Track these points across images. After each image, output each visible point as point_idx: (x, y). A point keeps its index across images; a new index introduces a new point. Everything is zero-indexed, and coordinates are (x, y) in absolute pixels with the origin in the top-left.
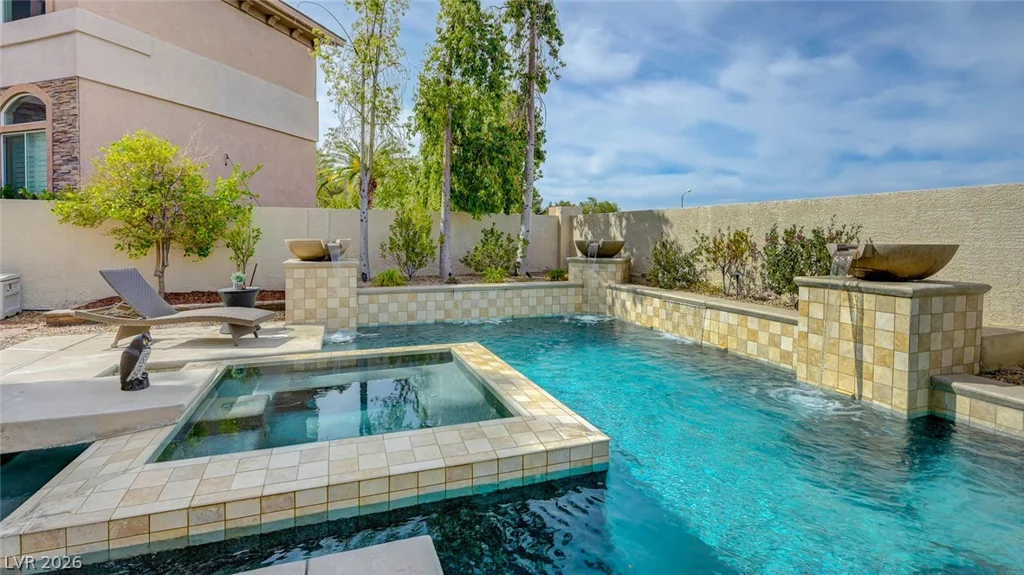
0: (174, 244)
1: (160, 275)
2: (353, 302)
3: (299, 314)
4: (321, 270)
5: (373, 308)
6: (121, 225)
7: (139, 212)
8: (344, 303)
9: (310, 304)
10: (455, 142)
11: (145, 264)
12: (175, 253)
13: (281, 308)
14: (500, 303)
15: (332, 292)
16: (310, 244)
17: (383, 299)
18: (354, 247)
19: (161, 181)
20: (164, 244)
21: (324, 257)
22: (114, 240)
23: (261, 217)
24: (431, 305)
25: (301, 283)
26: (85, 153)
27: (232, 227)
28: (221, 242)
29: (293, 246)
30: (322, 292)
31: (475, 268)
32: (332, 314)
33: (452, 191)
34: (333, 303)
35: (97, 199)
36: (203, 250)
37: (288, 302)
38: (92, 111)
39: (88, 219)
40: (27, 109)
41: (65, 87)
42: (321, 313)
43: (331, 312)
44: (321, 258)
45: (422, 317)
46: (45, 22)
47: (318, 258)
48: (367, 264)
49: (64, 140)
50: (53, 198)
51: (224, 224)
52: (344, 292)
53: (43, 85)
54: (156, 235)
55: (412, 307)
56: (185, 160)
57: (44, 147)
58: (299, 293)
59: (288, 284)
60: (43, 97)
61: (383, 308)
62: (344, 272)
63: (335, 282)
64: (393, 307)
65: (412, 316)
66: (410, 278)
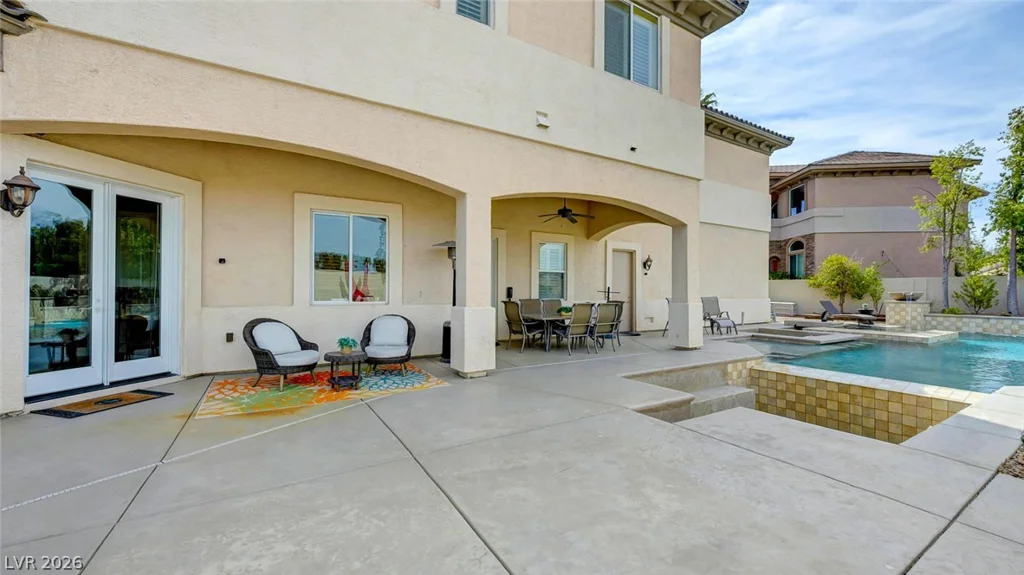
1: (841, 305)
4: (903, 305)
6: (828, 287)
7: (834, 282)
11: (836, 302)
12: (848, 298)
13: (884, 321)
15: (908, 313)
16: (900, 294)
19: (843, 271)
20: (843, 294)
22: (825, 293)
23: (884, 283)
24: (973, 325)
25: (893, 309)
26: (816, 262)
27: (872, 287)
28: (868, 294)
29: (894, 295)
30: (903, 313)
35: (820, 279)
36: (859, 297)
37: (887, 318)
39: (819, 286)
40: (798, 245)
41: (811, 237)
42: (903, 322)
43: (907, 322)
44: (905, 300)
45: (965, 329)
46: (804, 214)
47: (903, 299)
48: (947, 305)
49: (810, 256)
50: (806, 277)
51: (868, 286)
52: (914, 314)
53: (803, 237)
54: (840, 291)
55: (959, 324)
56: (850, 263)
57: (803, 259)
58: (892, 313)
59: (887, 309)
60: (803, 240)
61: (940, 323)
62: (915, 306)
63: (909, 310)
64: (947, 324)
65: (958, 329)
66: (975, 312)
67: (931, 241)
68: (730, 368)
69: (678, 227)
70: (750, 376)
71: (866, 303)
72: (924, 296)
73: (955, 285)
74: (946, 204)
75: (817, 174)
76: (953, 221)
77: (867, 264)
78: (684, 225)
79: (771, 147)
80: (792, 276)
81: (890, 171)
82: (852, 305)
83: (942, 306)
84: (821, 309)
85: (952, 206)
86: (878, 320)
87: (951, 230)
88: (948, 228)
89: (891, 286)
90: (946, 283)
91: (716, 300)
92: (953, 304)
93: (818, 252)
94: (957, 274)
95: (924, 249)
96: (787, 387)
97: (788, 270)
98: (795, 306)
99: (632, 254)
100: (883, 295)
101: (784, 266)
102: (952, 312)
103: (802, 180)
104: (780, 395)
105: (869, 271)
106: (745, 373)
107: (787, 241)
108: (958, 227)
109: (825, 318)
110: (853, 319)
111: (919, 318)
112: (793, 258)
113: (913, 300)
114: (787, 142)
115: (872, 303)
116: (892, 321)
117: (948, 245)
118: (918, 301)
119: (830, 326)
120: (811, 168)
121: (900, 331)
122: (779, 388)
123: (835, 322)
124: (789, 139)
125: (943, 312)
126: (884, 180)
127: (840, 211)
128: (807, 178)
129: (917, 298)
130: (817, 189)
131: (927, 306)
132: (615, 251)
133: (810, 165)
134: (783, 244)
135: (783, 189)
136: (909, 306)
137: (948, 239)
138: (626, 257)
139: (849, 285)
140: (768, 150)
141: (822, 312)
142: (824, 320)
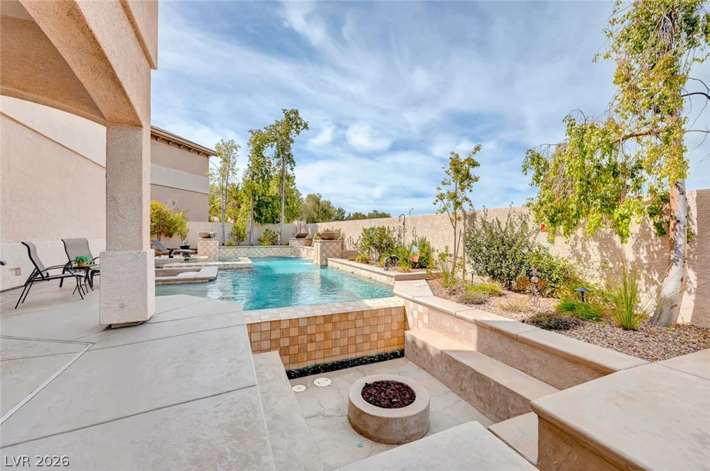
0: (162, 234)
2: (217, 250)
3: (201, 253)
4: (208, 241)
5: (224, 252)
7: (153, 224)
8: (215, 250)
9: (205, 250)
10: (255, 200)
12: (162, 237)
13: (197, 253)
14: (265, 252)
15: (211, 247)
16: (205, 233)
17: (228, 250)
18: (219, 234)
19: (160, 215)
21: (209, 237)
23: (189, 225)
29: (200, 234)
31: (260, 242)
32: (211, 253)
33: (254, 216)
34: (212, 250)
36: (170, 235)
37: (198, 251)
45: (239, 255)
48: (224, 240)
51: (176, 228)
52: (214, 247)
58: (201, 247)
59: (199, 244)
61: (227, 252)
62: (214, 241)
63: (211, 244)
65: (236, 255)
66: (239, 245)
74: (224, 176)
86: (194, 253)
89: (195, 227)
90: (223, 226)
102: (231, 245)
105: (177, 216)
115: (181, 240)
131: (218, 241)
136: (211, 242)
142: (170, 257)
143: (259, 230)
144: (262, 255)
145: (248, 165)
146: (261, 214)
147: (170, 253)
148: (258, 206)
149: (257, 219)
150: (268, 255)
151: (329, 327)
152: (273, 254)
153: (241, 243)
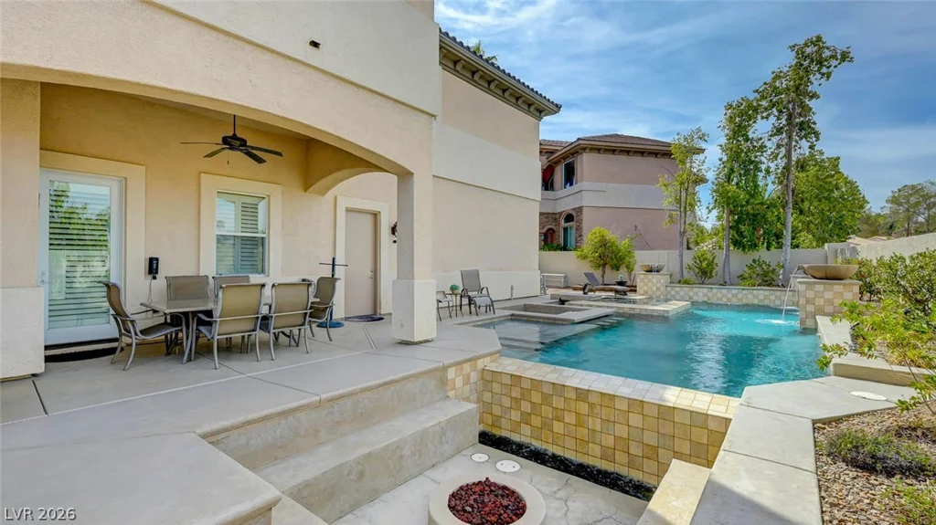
0: (607, 266)
1: (603, 276)
4: (650, 276)
6: (592, 259)
7: (597, 254)
8: (658, 289)
9: (645, 288)
11: (597, 274)
12: (608, 269)
13: (636, 291)
16: (649, 266)
17: (678, 289)
19: (604, 243)
20: (604, 265)
22: (590, 264)
23: (636, 255)
24: (701, 294)
25: (642, 280)
26: (584, 234)
27: (627, 259)
28: (624, 265)
29: (643, 267)
30: (650, 284)
35: (586, 251)
36: (617, 268)
37: (638, 289)
38: (587, 218)
39: (585, 258)
40: (569, 218)
41: (580, 210)
42: (650, 292)
43: (653, 292)
44: (651, 271)
45: (695, 298)
46: (575, 187)
47: (650, 271)
48: (682, 276)
49: (579, 229)
50: (575, 250)
51: (624, 258)
52: (659, 285)
53: (574, 210)
54: (602, 262)
55: (691, 294)
56: (611, 236)
57: (574, 231)
58: (642, 284)
59: (638, 280)
60: (574, 213)
61: (677, 293)
62: (658, 277)
63: (654, 280)
64: (682, 293)
65: (691, 298)
66: (703, 283)
67: (671, 216)
68: (451, 373)
69: (404, 176)
70: (482, 378)
71: (622, 275)
72: (666, 268)
73: (688, 257)
74: (682, 183)
75: (585, 149)
76: (686, 199)
77: (623, 237)
78: (410, 174)
79: (541, 112)
80: (565, 248)
81: (642, 153)
82: (612, 276)
83: (677, 277)
84: (585, 281)
85: (686, 185)
86: (631, 291)
87: (685, 208)
88: (683, 205)
89: (642, 258)
90: (681, 256)
91: (476, 274)
92: (687, 275)
93: (585, 226)
94: (688, 248)
95: (665, 223)
96: (523, 394)
97: (562, 242)
98: (565, 277)
99: (375, 215)
100: (636, 267)
101: (559, 239)
102: (686, 282)
103: (573, 154)
104: (514, 404)
105: (624, 244)
106: (474, 377)
107: (560, 214)
108: (690, 204)
109: (586, 291)
110: (611, 290)
111: (662, 289)
112: (566, 229)
113: (658, 271)
114: (555, 109)
115: (627, 274)
116: (642, 292)
117: (683, 221)
118: (661, 272)
119: (590, 299)
120: (580, 142)
121: (646, 303)
122: (514, 395)
123: (597, 293)
124: (557, 105)
125: (679, 282)
126: (637, 159)
127: (601, 186)
128: (577, 152)
129: (661, 270)
130: (585, 163)
131: (668, 276)
132: (348, 210)
133: (579, 139)
134: (558, 216)
135: (558, 162)
136: (654, 277)
137: (683, 215)
138: (369, 220)
139: (609, 258)
140: (538, 114)
141: (583, 283)
142: (585, 293)
143: (739, 261)
144: (735, 301)
145: (720, 160)
146: (741, 234)
147: (584, 289)
148: (738, 222)
149: (736, 243)
150: (745, 301)
151: (583, 408)
152: (756, 302)
153: (707, 281)
